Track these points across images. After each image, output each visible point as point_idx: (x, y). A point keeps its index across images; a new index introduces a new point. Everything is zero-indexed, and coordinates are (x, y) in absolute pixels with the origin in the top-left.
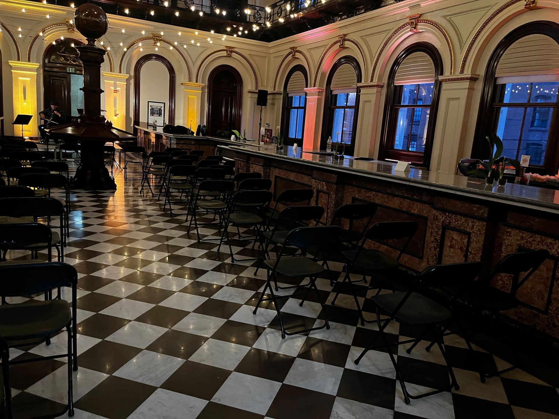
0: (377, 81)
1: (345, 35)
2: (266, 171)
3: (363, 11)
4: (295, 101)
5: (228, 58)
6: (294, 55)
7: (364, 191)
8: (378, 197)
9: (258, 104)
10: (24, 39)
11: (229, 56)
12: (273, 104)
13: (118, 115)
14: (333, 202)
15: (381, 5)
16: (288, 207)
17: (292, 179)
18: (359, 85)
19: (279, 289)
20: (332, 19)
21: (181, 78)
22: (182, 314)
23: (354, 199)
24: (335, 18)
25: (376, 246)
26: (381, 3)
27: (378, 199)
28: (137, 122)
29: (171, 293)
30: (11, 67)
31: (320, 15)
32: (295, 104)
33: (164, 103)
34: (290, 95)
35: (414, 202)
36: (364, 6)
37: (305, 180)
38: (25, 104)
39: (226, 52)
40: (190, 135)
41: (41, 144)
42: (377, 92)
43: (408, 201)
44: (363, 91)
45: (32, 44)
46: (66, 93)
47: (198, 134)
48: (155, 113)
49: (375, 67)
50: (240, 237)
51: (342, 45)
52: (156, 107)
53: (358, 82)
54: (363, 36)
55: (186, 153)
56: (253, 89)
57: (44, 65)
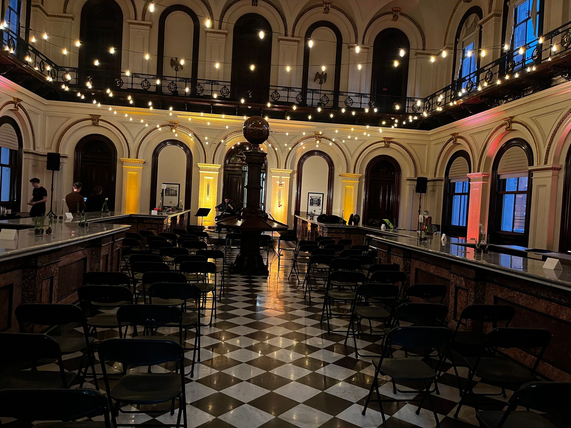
0: (552, 163)
1: (512, 118)
2: (407, 263)
3: (531, 92)
4: (458, 187)
5: (386, 148)
6: (455, 141)
7: (507, 290)
8: (522, 299)
9: (417, 191)
10: (210, 145)
11: (387, 146)
12: (434, 191)
13: (281, 205)
14: (473, 300)
15: (552, 85)
16: (407, 304)
17: (432, 271)
18: (531, 168)
19: (397, 392)
20: (496, 103)
21: (339, 170)
22: (291, 404)
23: (496, 299)
24: (500, 101)
25: (522, 355)
26: (551, 83)
27: (522, 300)
28: (297, 212)
29: (288, 381)
30: (199, 169)
31: (482, 100)
32: (459, 189)
33: (323, 194)
34: (452, 181)
35: (562, 306)
36: (532, 87)
37: (445, 274)
38: (208, 199)
39: (384, 143)
40: (342, 225)
41: (216, 232)
42: (553, 175)
43: (556, 304)
44: (535, 175)
45: (217, 149)
46: (241, 187)
47: (350, 223)
48: (314, 204)
49: (549, 148)
50: (371, 331)
51: (509, 127)
52: (315, 198)
53: (530, 165)
54: (533, 117)
55: (334, 242)
56: (412, 177)
57: (225, 166)
